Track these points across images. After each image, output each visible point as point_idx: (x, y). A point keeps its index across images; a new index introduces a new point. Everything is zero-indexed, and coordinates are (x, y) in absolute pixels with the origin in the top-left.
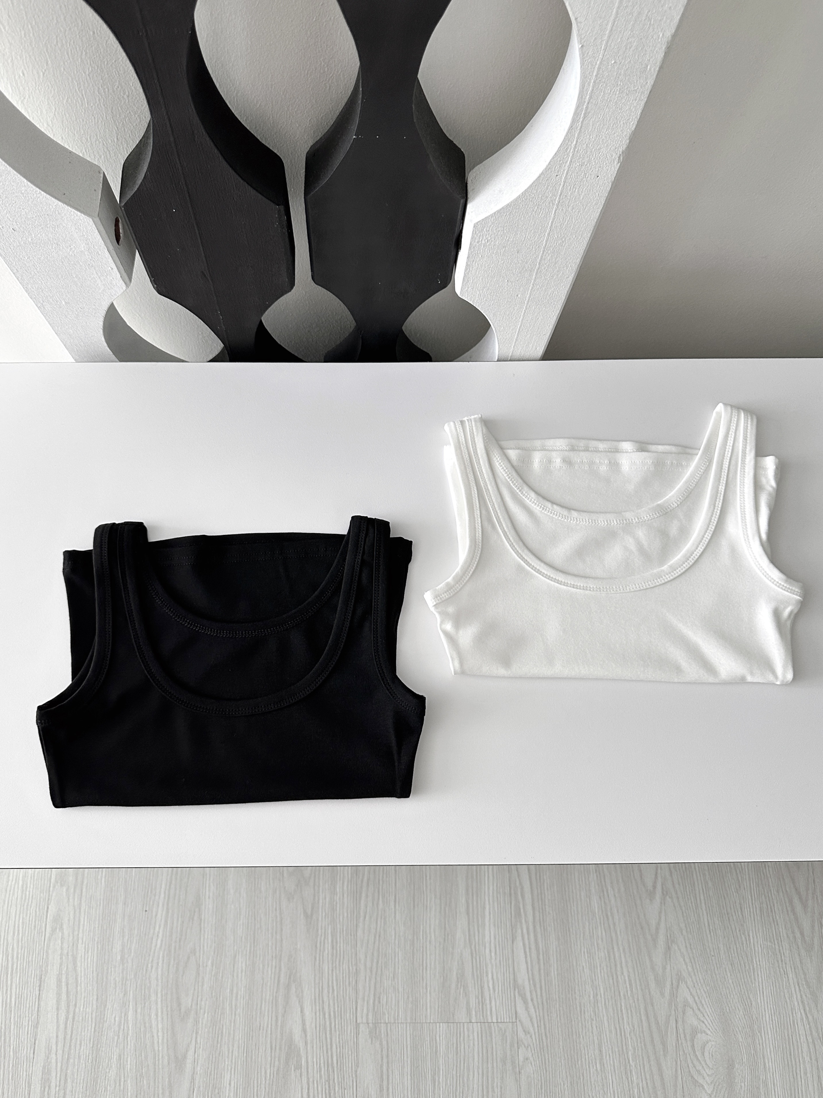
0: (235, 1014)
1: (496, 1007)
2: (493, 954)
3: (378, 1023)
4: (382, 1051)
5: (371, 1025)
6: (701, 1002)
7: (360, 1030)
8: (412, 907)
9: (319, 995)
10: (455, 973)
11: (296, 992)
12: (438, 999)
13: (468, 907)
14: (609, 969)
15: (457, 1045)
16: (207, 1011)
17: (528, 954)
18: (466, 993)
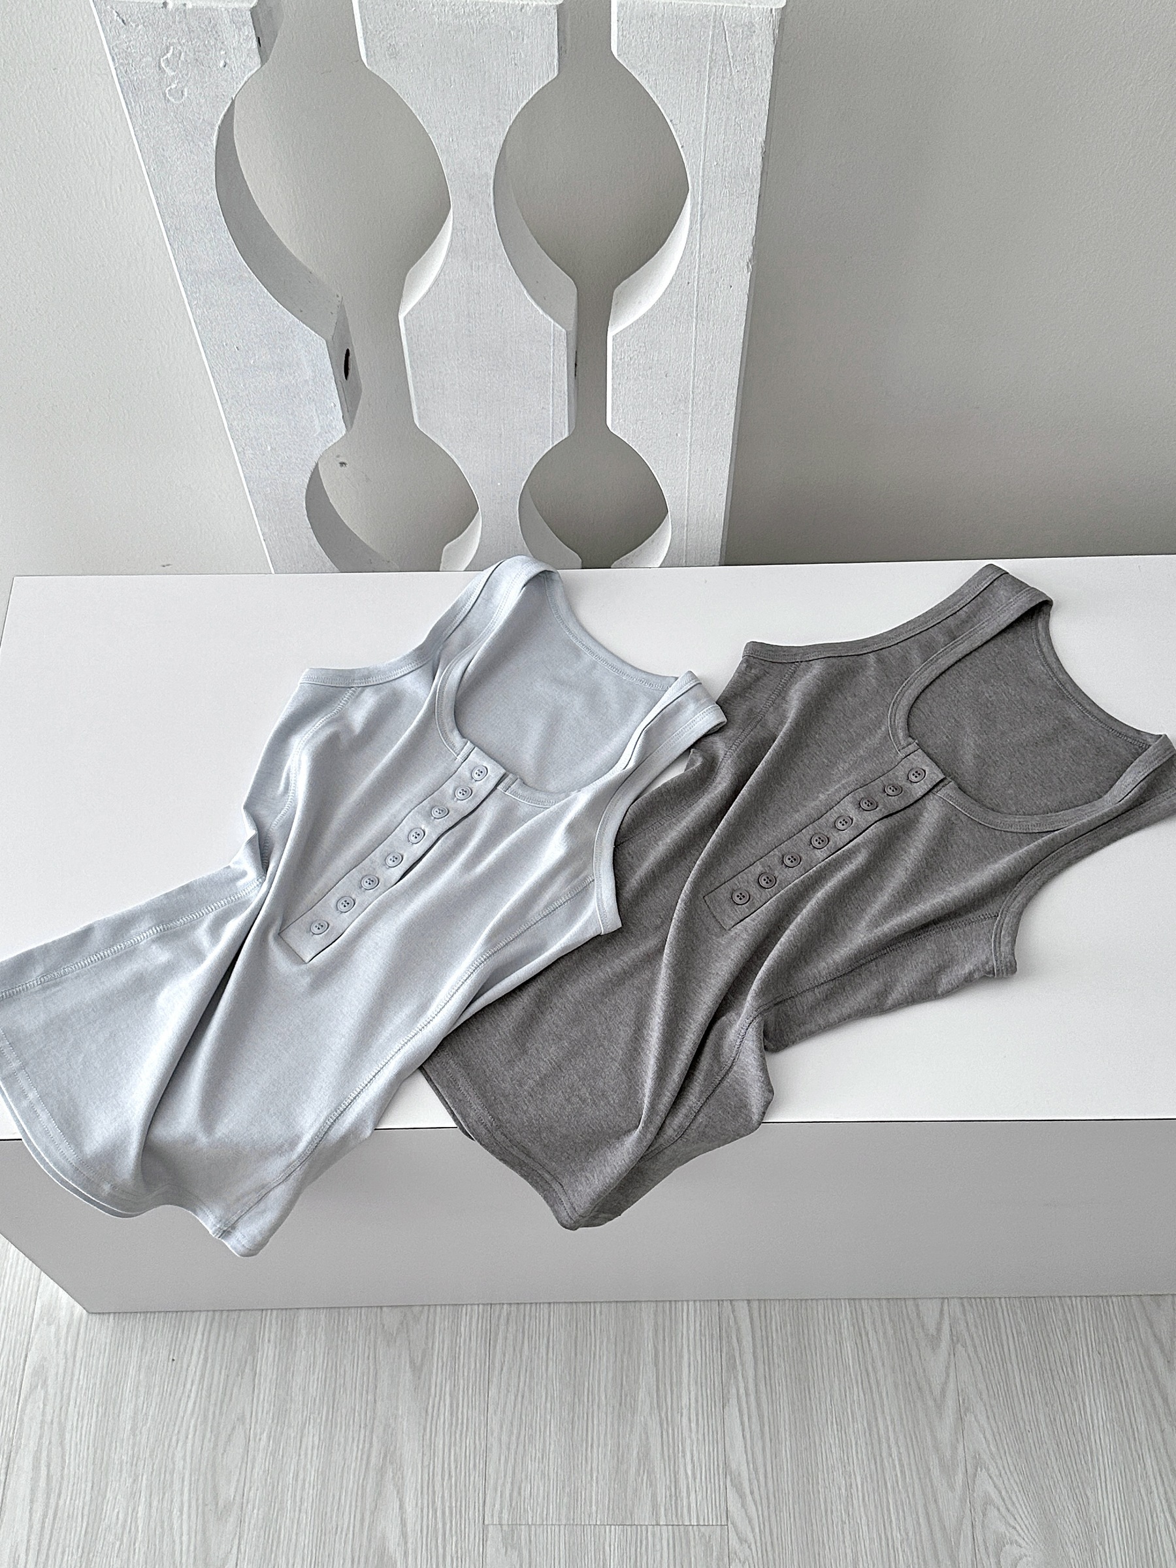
0: (300, 1511)
1: (696, 1502)
2: (693, 1425)
3: (517, 1524)
5: (505, 1528)
6: (1011, 1498)
7: (490, 1535)
8: (573, 1354)
9: (428, 1483)
10: (635, 1454)
11: (394, 1477)
12: (609, 1490)
13: (656, 1355)
14: (870, 1448)
15: (636, 1559)
16: (257, 1505)
17: (747, 1424)
18: (651, 1482)
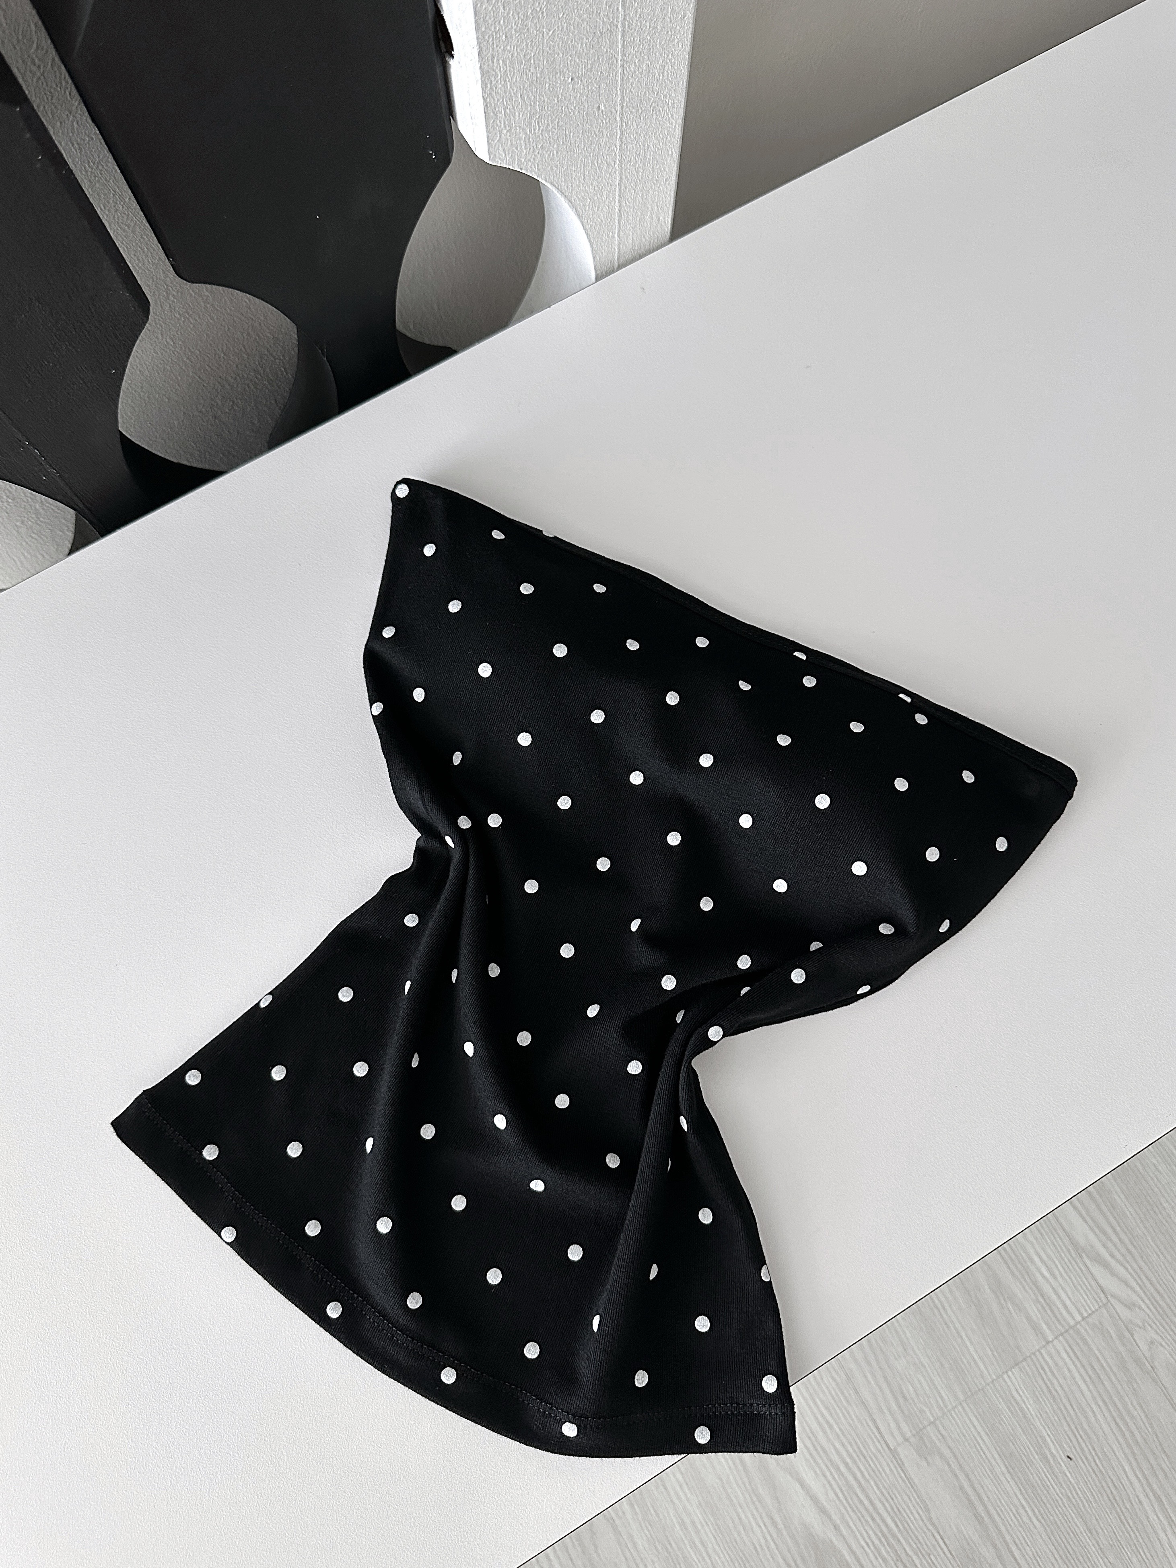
1: (1069, 1298)
3: (921, 1430)
4: (949, 1464)
5: (912, 1440)
7: (902, 1457)
12: (985, 1340)
15: (1048, 1387)
18: (1017, 1307)
